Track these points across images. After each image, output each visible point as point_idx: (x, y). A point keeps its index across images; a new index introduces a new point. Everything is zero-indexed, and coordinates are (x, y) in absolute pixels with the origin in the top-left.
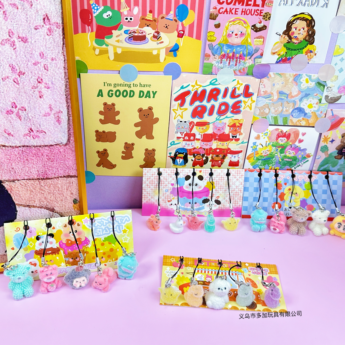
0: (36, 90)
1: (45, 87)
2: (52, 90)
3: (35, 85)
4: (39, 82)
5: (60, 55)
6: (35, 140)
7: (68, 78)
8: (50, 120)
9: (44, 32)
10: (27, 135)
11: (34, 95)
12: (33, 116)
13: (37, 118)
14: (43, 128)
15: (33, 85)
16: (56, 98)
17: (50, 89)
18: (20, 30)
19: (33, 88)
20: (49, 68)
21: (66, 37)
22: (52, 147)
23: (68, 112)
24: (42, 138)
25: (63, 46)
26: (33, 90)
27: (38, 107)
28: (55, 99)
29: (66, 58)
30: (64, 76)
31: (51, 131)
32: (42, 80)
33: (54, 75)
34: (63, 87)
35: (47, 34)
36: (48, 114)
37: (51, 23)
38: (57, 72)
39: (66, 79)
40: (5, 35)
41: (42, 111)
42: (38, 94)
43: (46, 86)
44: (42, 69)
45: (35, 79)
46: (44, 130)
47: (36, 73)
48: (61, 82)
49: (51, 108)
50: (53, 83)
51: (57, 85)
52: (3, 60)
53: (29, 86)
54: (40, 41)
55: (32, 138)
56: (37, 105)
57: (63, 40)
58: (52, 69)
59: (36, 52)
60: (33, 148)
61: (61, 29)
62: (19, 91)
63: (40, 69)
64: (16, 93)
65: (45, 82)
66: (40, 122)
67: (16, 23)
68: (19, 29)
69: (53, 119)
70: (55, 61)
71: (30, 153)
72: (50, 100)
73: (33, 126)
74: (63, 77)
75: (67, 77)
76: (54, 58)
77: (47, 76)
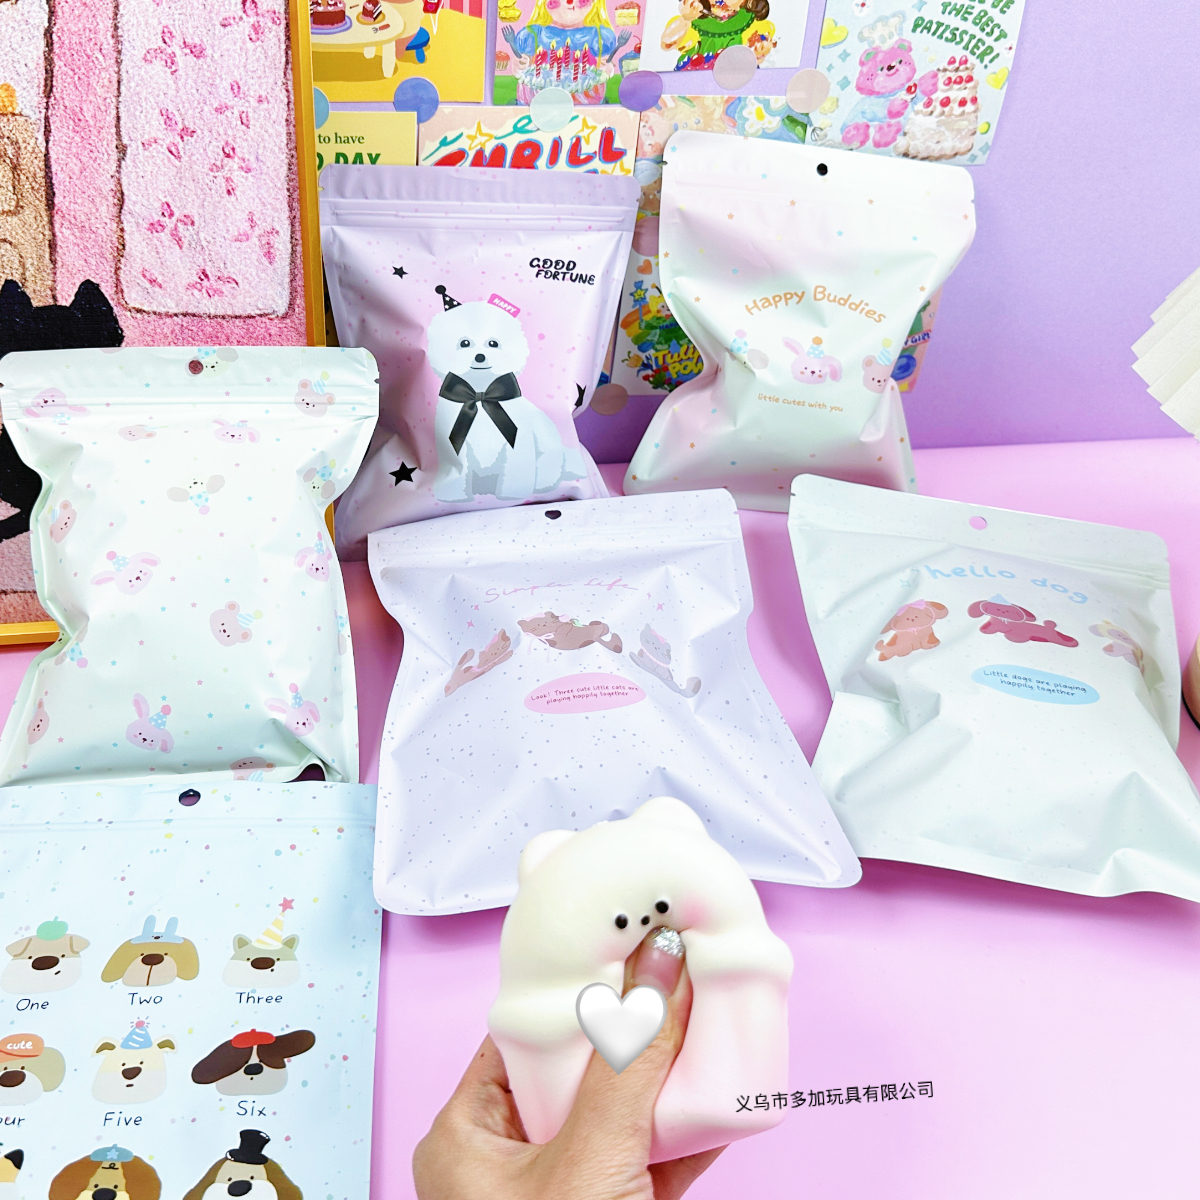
0: (219, 173)
1: (242, 168)
2: (257, 176)
3: (219, 163)
4: (228, 156)
5: (278, 89)
6: (212, 300)
7: (296, 148)
8: (249, 250)
9: (244, 33)
10: (194, 286)
11: (213, 187)
12: (209, 239)
13: (218, 244)
14: (232, 272)
15: (213, 161)
16: (265, 195)
17: (253, 173)
18: (187, 28)
19: (212, 170)
20: (252, 122)
21: (293, 45)
22: (249, 321)
23: (293, 232)
24: (229, 296)
25: (286, 68)
26: (212, 174)
27: (223, 217)
28: (263, 200)
29: (292, 97)
30: (286, 142)
31: (251, 279)
32: (233, 149)
33: (263, 140)
34: (282, 170)
35: (251, 39)
36: (245, 235)
37: (259, 12)
38: (270, 130)
39: (290, 150)
40: (153, 38)
41: (231, 229)
42: (224, 185)
43: (244, 165)
44: (234, 123)
45: (218, 147)
46: (234, 277)
47: (222, 132)
48: (278, 158)
49: (252, 221)
50: (261, 158)
51: (269, 164)
52: (146, 99)
53: (203, 163)
54: (233, 54)
55: (206, 295)
56: (221, 212)
57: (287, 53)
58: (258, 124)
59: (224, 82)
60: (208, 320)
61: (283, 26)
62: (179, 175)
63: (230, 123)
64: (173, 181)
65: (240, 155)
66: (226, 255)
67: (179, 11)
68: (186, 25)
69: (257, 249)
70: (265, 105)
71: (200, 333)
72: (251, 201)
73: (209, 264)
74: (283, 145)
75: (293, 145)
76: (264, 97)
77: (247, 140)
